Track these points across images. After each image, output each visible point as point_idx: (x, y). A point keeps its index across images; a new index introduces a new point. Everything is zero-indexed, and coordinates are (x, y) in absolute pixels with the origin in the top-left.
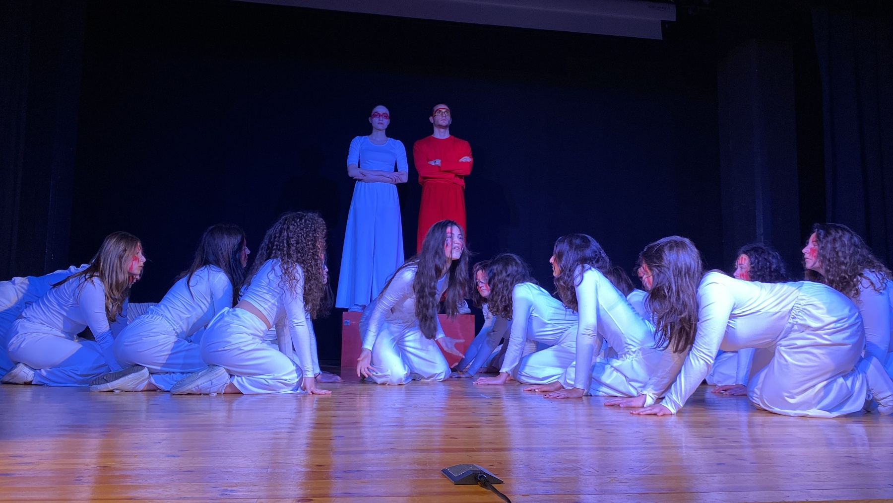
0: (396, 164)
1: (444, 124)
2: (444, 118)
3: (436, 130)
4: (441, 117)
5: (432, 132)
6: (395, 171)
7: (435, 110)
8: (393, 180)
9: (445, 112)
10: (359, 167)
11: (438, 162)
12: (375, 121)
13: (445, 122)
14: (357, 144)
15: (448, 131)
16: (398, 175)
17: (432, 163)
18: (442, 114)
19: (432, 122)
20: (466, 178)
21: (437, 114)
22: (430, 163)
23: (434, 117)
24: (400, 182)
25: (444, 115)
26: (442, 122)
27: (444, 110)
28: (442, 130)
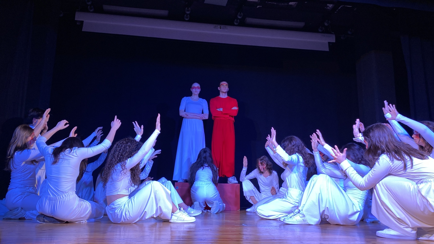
0: (203, 110)
1: (225, 91)
2: (225, 88)
3: (221, 93)
4: (223, 88)
5: (219, 94)
6: (202, 113)
7: (221, 84)
8: (201, 118)
9: (225, 86)
10: (185, 111)
11: (221, 110)
12: (193, 91)
13: (225, 90)
14: (185, 101)
15: (226, 94)
16: (203, 115)
17: (218, 110)
18: (224, 87)
19: (219, 90)
20: (235, 117)
21: (221, 86)
22: (217, 109)
23: (220, 87)
24: (204, 119)
25: (225, 87)
26: (224, 90)
27: (225, 85)
28: (224, 94)
